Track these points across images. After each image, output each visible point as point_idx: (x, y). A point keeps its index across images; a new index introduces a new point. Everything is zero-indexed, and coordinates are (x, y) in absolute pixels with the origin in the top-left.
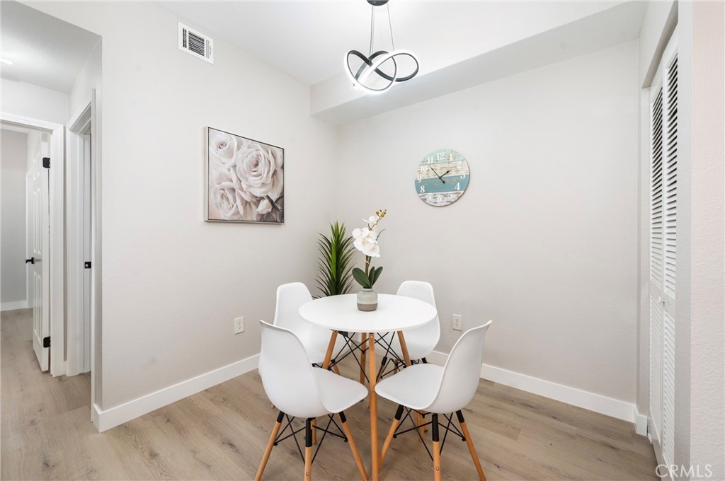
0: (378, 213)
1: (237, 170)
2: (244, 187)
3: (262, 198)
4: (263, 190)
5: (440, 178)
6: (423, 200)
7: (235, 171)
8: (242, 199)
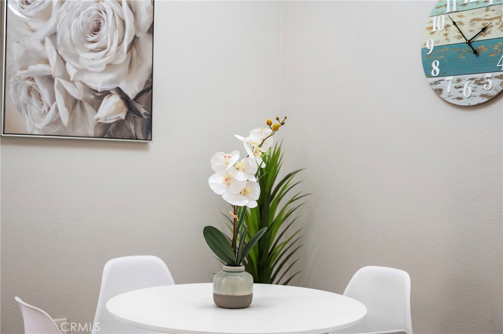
0: (269, 124)
1: (59, 42)
2: (72, 72)
3: (107, 93)
4: (110, 76)
5: (469, 43)
6: (436, 90)
7: (55, 44)
8: (67, 95)
